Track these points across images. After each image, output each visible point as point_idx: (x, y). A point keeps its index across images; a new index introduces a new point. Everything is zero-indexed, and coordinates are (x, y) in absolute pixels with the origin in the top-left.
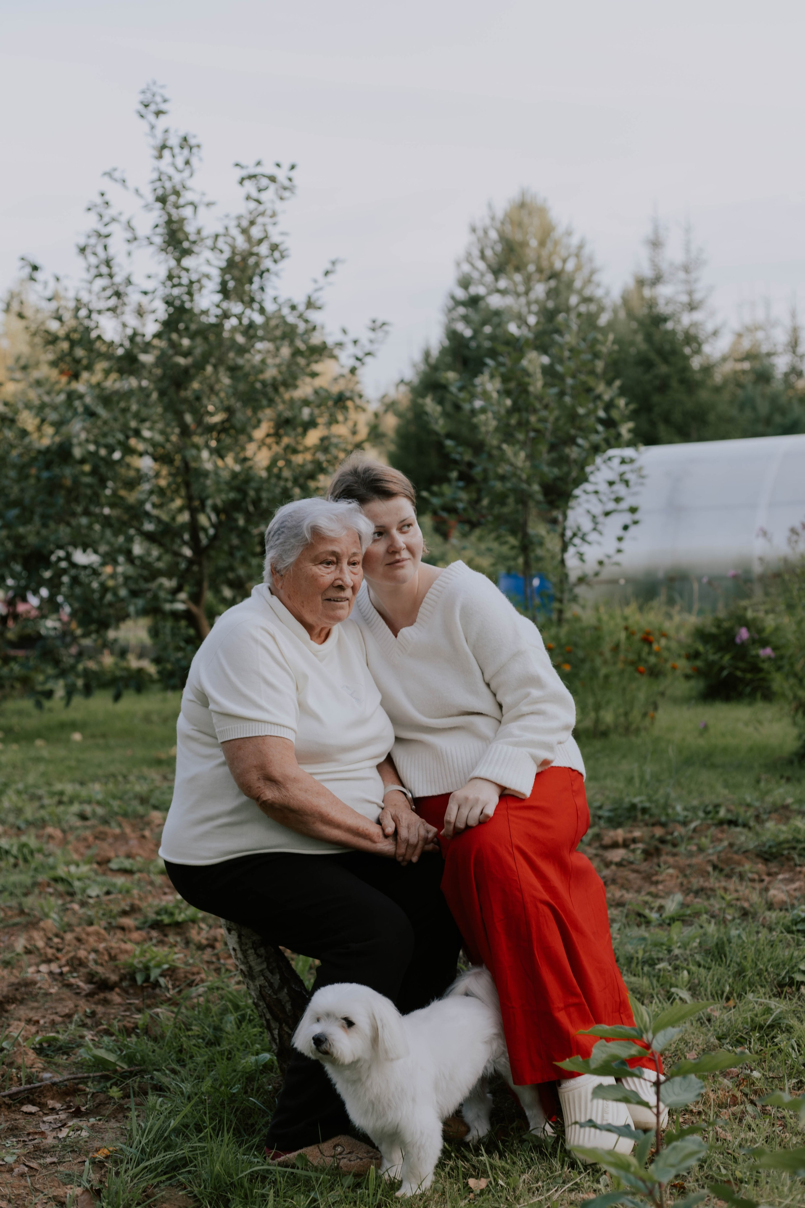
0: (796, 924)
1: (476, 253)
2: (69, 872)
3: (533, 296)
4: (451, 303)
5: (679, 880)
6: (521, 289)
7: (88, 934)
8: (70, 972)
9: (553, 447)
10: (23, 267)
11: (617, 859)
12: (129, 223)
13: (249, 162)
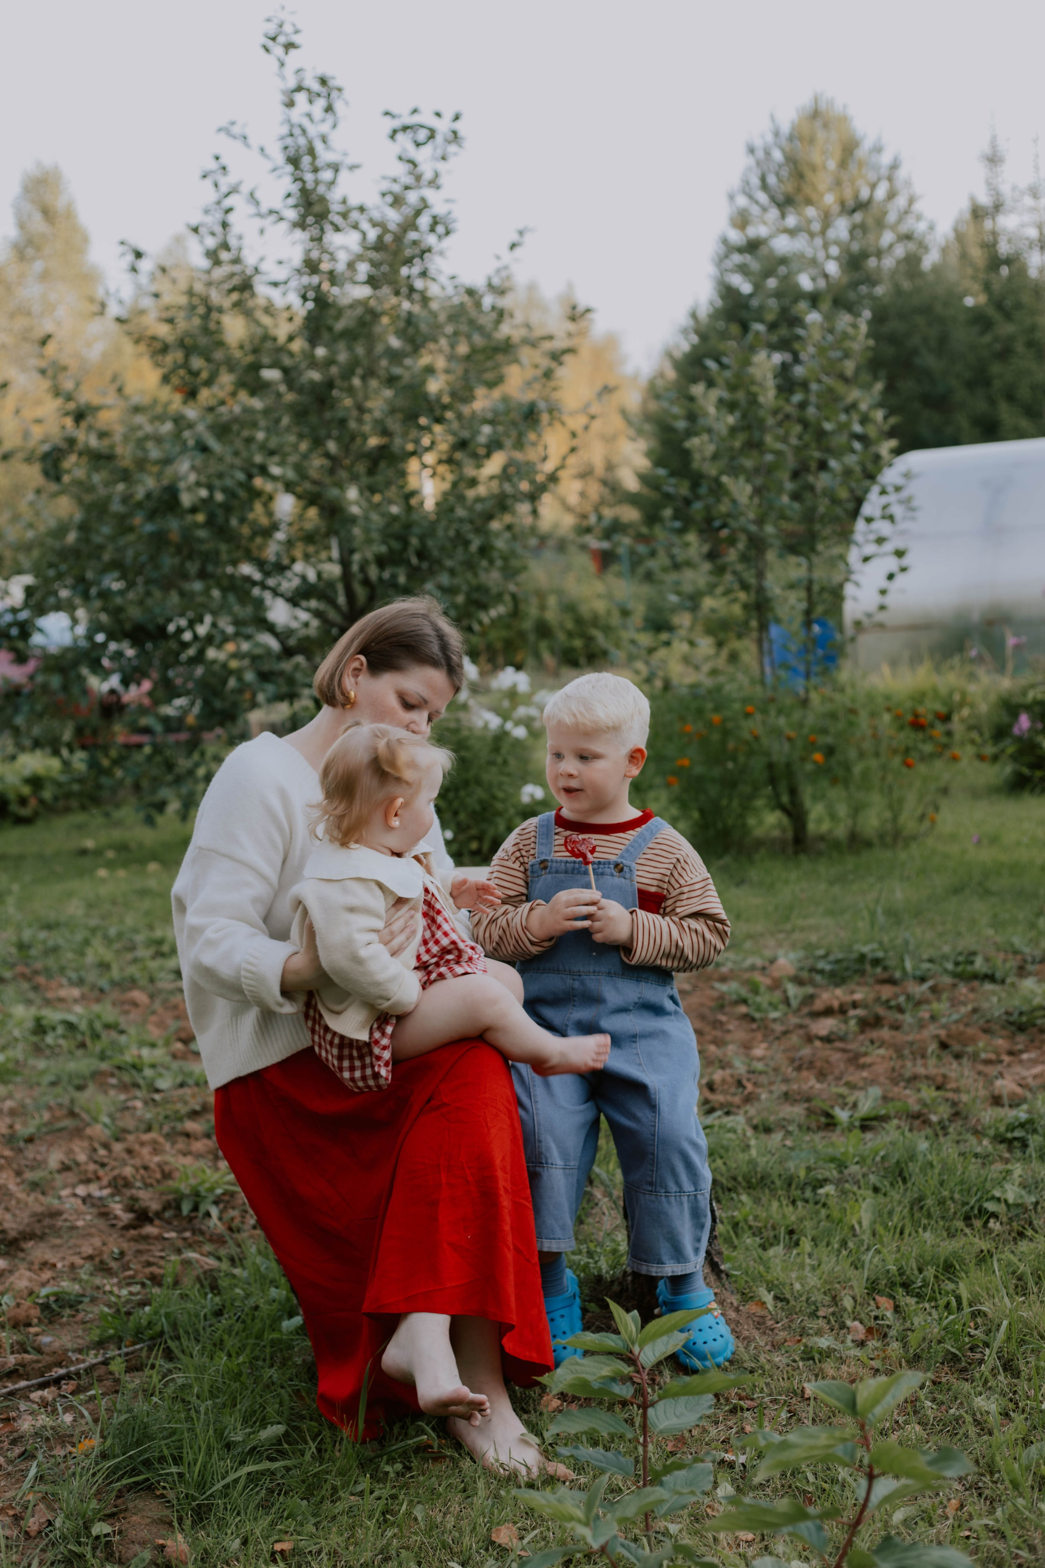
0: (1013, 1130)
1: (755, 181)
2: (140, 1057)
3: (831, 234)
4: (722, 249)
5: (892, 1063)
6: (816, 227)
7: (142, 1144)
8: (112, 1195)
9: (795, 475)
10: (123, 254)
11: (823, 1032)
12: (252, 195)
13: (402, 109)
